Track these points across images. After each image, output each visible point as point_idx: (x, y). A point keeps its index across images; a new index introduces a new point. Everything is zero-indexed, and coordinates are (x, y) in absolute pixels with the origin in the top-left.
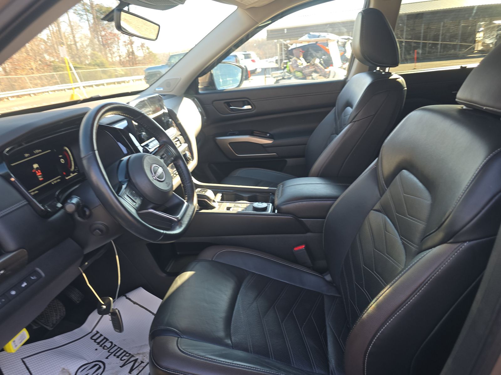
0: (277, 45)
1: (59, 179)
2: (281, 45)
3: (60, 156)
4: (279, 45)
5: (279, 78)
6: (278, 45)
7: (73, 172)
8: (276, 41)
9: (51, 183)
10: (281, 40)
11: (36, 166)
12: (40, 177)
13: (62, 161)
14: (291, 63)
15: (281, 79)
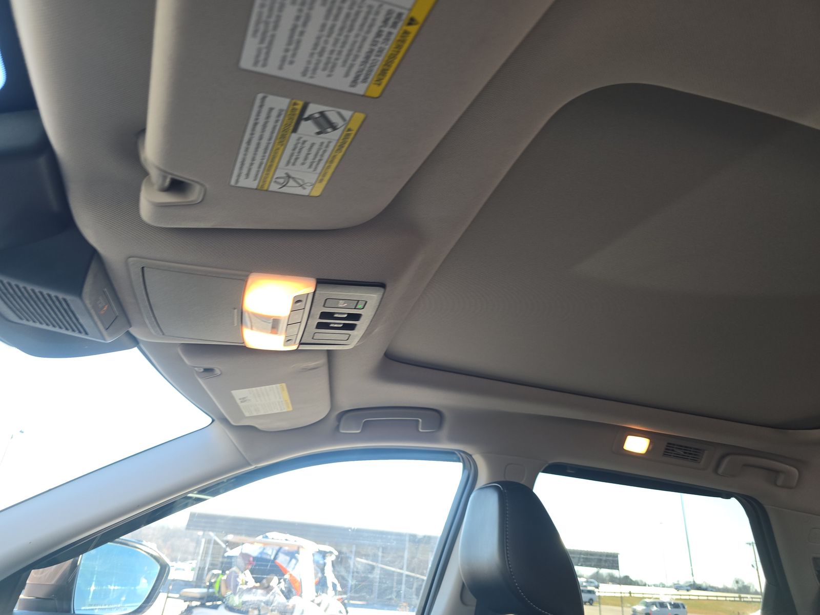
0: (201, 541)
2: (208, 542)
4: (205, 540)
5: (194, 603)
6: (203, 541)
8: (200, 533)
10: (212, 534)
14: (225, 577)
15: (196, 606)
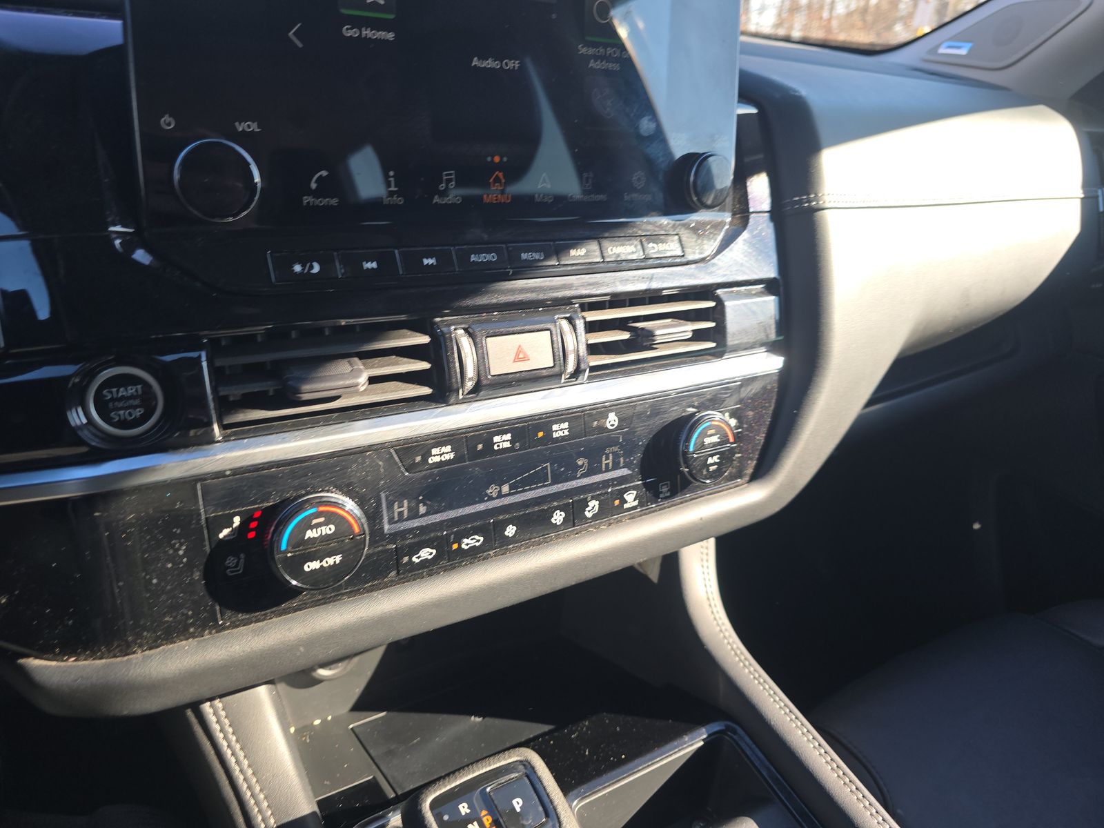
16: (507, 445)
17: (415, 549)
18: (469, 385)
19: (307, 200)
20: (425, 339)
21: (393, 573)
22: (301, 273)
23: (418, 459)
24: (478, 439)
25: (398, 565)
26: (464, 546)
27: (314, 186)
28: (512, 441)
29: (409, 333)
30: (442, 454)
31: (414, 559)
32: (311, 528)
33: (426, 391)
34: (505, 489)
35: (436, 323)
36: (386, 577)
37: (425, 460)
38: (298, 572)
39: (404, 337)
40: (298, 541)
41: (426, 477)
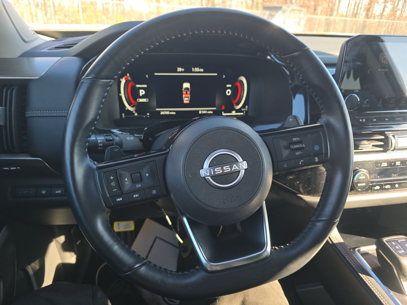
1: (211, 110)
3: (228, 86)
7: (237, 111)
9: (198, 111)
11: (186, 85)
12: (186, 99)
13: (229, 92)
16: (399, 164)
17: (375, 186)
18: (392, 149)
19: (363, 105)
20: (383, 137)
21: (370, 191)
22: (361, 122)
23: (379, 165)
24: (393, 162)
25: (371, 189)
26: (386, 187)
27: (365, 103)
28: (400, 164)
29: (379, 135)
30: (385, 164)
31: (375, 188)
32: (361, 176)
33: (382, 149)
34: (396, 175)
35: (386, 134)
36: (368, 191)
37: (380, 165)
38: (357, 185)
39: (378, 136)
40: (358, 179)
41: (380, 169)
